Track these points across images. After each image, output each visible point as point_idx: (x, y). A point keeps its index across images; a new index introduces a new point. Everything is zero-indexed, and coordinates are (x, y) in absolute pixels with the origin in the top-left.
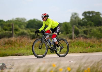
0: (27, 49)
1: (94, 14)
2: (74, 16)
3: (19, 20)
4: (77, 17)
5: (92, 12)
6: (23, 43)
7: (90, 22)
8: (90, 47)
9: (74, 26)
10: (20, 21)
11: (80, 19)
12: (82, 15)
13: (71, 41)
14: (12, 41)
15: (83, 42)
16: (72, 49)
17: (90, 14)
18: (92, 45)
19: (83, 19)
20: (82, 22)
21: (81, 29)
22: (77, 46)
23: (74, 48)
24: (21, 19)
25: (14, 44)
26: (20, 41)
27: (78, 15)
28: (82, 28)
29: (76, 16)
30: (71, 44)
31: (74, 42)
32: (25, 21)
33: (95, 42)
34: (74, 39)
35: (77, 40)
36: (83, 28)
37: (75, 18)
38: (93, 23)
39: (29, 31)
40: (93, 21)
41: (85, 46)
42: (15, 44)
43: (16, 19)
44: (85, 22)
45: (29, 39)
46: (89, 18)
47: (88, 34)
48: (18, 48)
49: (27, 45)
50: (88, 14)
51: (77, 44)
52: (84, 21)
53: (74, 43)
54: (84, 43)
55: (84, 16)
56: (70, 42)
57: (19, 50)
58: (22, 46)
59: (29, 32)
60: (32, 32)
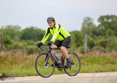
0: (22, 68)
1: (114, 19)
2: (87, 22)
3: (11, 29)
4: (91, 23)
5: (112, 17)
6: (16, 60)
7: (109, 30)
8: (110, 64)
9: (87, 35)
10: (13, 30)
11: (95, 25)
12: (98, 21)
13: (82, 56)
14: (1, 57)
15: (100, 57)
16: (84, 67)
17: (109, 19)
18: (112, 61)
19: (99, 26)
20: (97, 30)
21: (98, 40)
22: (92, 63)
23: (88, 66)
24: (14, 28)
25: (4, 61)
26: (12, 58)
27: (93, 20)
28: (98, 38)
29: (89, 22)
30: (83, 60)
31: (87, 57)
32: (20, 30)
33: (116, 58)
34: (87, 53)
35: (91, 54)
36: (100, 38)
37: (89, 25)
38: (113, 32)
39: (26, 43)
40: (113, 29)
41: (103, 63)
42: (6, 61)
43: (7, 28)
44: (102, 30)
45: (24, 54)
46: (108, 25)
47: (107, 47)
48: (9, 67)
49: (22, 62)
50: (106, 18)
51: (91, 61)
52: (100, 28)
53: (87, 59)
54: (101, 59)
55: (101, 22)
56: (81, 58)
57: (10, 69)
58: (15, 64)
59: (25, 45)
60: (29, 44)
